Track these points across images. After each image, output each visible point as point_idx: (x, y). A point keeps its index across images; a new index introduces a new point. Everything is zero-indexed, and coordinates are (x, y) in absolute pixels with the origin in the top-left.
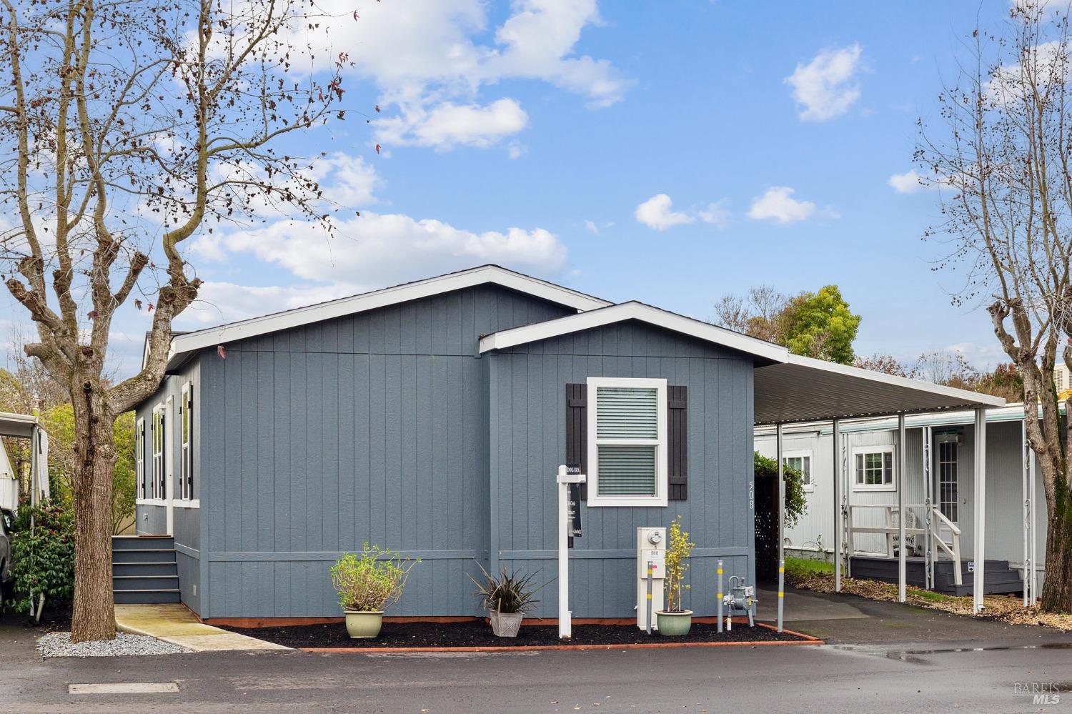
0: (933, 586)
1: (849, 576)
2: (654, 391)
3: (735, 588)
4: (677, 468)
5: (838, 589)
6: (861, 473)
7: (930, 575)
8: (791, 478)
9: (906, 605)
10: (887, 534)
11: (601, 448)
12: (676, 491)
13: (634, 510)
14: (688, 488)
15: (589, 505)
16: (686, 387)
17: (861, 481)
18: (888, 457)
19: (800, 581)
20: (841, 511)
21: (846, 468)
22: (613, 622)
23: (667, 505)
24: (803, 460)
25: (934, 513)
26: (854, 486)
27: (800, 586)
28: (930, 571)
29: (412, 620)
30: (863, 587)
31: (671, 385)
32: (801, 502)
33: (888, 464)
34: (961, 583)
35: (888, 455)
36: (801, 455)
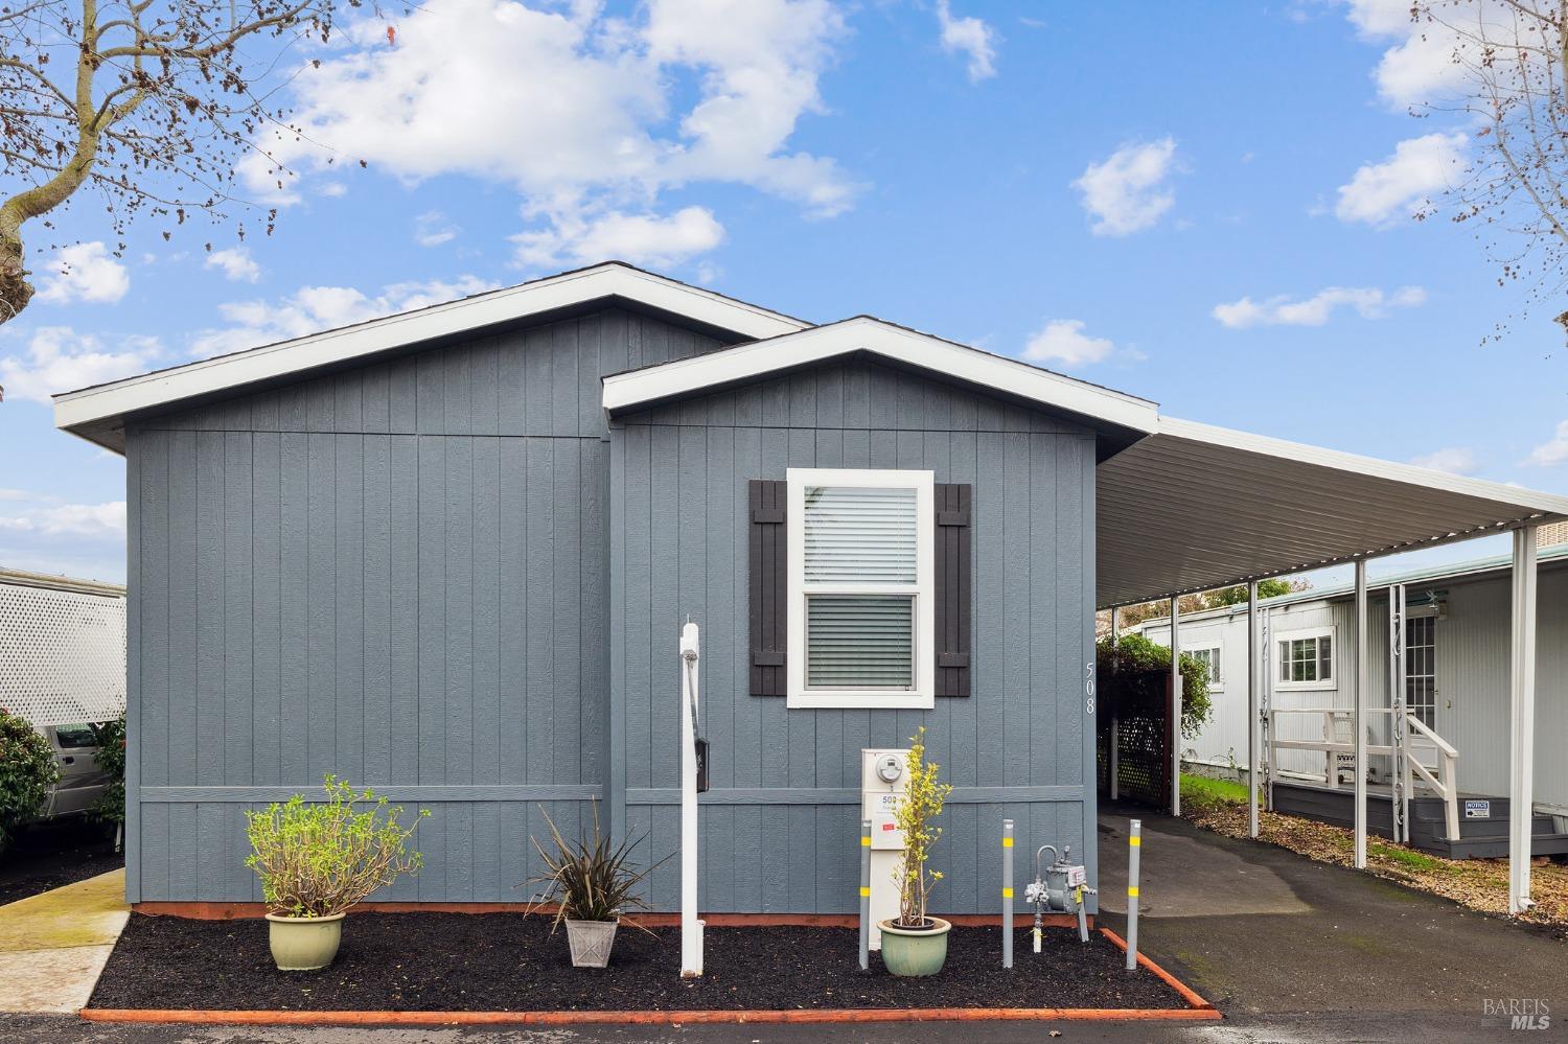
0: (1406, 838)
1: (1271, 809)
2: (912, 494)
3: (1050, 869)
4: (952, 638)
5: (1255, 834)
6: (1286, 666)
7: (1401, 820)
8: (1191, 673)
9: (1366, 874)
10: (1328, 753)
11: (813, 600)
12: (950, 680)
13: (873, 714)
14: (973, 676)
15: (787, 706)
16: (969, 486)
17: (1286, 677)
18: (1324, 644)
19: (1202, 814)
20: (1259, 717)
21: (1266, 657)
22: (833, 923)
23: (932, 707)
24: (1211, 652)
25: (1408, 722)
26: (1278, 683)
27: (1201, 822)
28: (1401, 813)
29: (490, 910)
30: (1292, 834)
31: (941, 481)
32: (1204, 705)
33: (1326, 653)
34: (1458, 838)
35: (1326, 641)
36: (1210, 646)
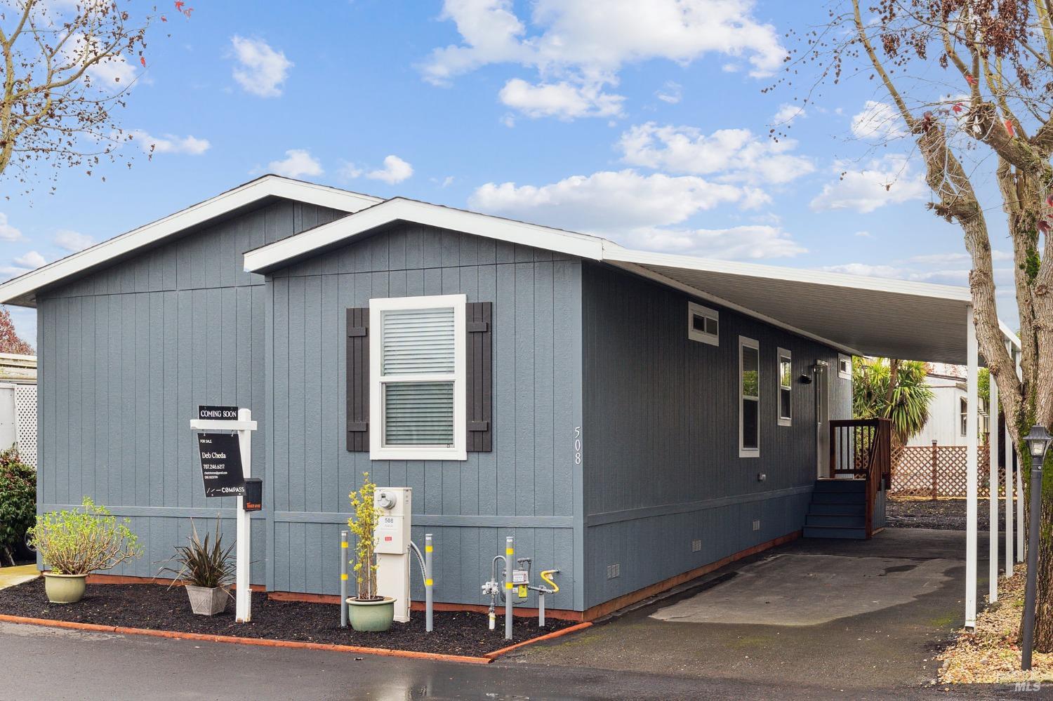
2: (451, 311)
4: (478, 410)
11: (389, 388)
12: (476, 440)
14: (494, 436)
15: (372, 458)
16: (491, 303)
23: (465, 459)
31: (472, 301)
